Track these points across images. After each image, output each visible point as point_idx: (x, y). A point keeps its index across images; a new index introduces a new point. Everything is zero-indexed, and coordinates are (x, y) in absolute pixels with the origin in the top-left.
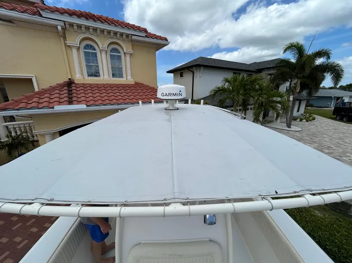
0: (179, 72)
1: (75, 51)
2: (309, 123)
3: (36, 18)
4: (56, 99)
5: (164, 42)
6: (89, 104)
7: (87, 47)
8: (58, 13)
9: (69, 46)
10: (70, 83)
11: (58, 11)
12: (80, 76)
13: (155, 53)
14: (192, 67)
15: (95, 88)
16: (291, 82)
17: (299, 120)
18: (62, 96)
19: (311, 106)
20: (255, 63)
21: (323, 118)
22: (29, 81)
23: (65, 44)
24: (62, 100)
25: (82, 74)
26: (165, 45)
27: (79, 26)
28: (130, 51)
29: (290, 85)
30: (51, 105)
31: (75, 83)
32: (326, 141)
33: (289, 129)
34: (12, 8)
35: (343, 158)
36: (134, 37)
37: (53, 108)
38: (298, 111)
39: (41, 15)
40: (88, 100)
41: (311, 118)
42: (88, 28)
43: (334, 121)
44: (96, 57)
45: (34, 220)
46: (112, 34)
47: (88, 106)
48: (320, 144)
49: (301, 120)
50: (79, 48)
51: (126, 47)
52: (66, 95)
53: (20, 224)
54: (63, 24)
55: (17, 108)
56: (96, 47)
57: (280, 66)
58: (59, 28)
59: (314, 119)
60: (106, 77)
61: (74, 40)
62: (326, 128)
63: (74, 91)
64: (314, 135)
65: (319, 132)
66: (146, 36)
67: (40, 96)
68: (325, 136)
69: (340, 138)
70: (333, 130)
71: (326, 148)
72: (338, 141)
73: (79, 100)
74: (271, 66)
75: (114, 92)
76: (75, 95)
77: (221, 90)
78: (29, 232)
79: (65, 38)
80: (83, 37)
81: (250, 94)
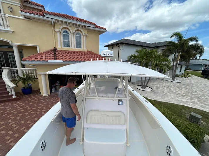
0: (111, 46)
1: (58, 34)
2: (187, 78)
3: (42, 17)
4: (48, 57)
5: (104, 30)
6: (64, 60)
7: (65, 32)
8: (52, 15)
9: (56, 31)
10: (55, 50)
11: (52, 14)
12: (60, 47)
13: (99, 36)
14: (118, 44)
15: (64, 53)
16: (175, 54)
17: (180, 77)
18: (51, 56)
19: (190, 69)
20: (155, 43)
21: (195, 76)
22: (35, 48)
23: (54, 30)
24: (51, 58)
25: (61, 45)
26: (104, 32)
27: (62, 22)
28: (86, 34)
29: (175, 56)
30: (46, 60)
31: (57, 50)
32: (194, 88)
33: (174, 81)
34: (31, 13)
35: (202, 97)
36: (88, 28)
37: (47, 61)
38: (180, 71)
39: (44, 16)
40: (64, 58)
41: (188, 76)
42: (66, 23)
43: (201, 78)
44: (69, 37)
45: (36, 115)
46: (77, 26)
47: (64, 61)
48: (191, 90)
49: (182, 77)
50: (61, 32)
51: (84, 32)
52: (53, 55)
53: (29, 116)
54: (54, 21)
55: (31, 60)
56: (69, 32)
57: (169, 45)
58: (52, 22)
59: (190, 76)
60: (73, 47)
61: (59, 28)
62: (196, 82)
63: (57, 54)
64: (188, 85)
65: (191, 84)
66: (95, 27)
67: (41, 55)
68: (194, 86)
69: (203, 88)
70: (200, 83)
71: (193, 92)
72: (201, 89)
73: (60, 58)
74: (164, 45)
75: (76, 55)
76: (57, 56)
77: (134, 56)
78: (34, 120)
79: (54, 27)
80: (63, 27)
81: (149, 59)
